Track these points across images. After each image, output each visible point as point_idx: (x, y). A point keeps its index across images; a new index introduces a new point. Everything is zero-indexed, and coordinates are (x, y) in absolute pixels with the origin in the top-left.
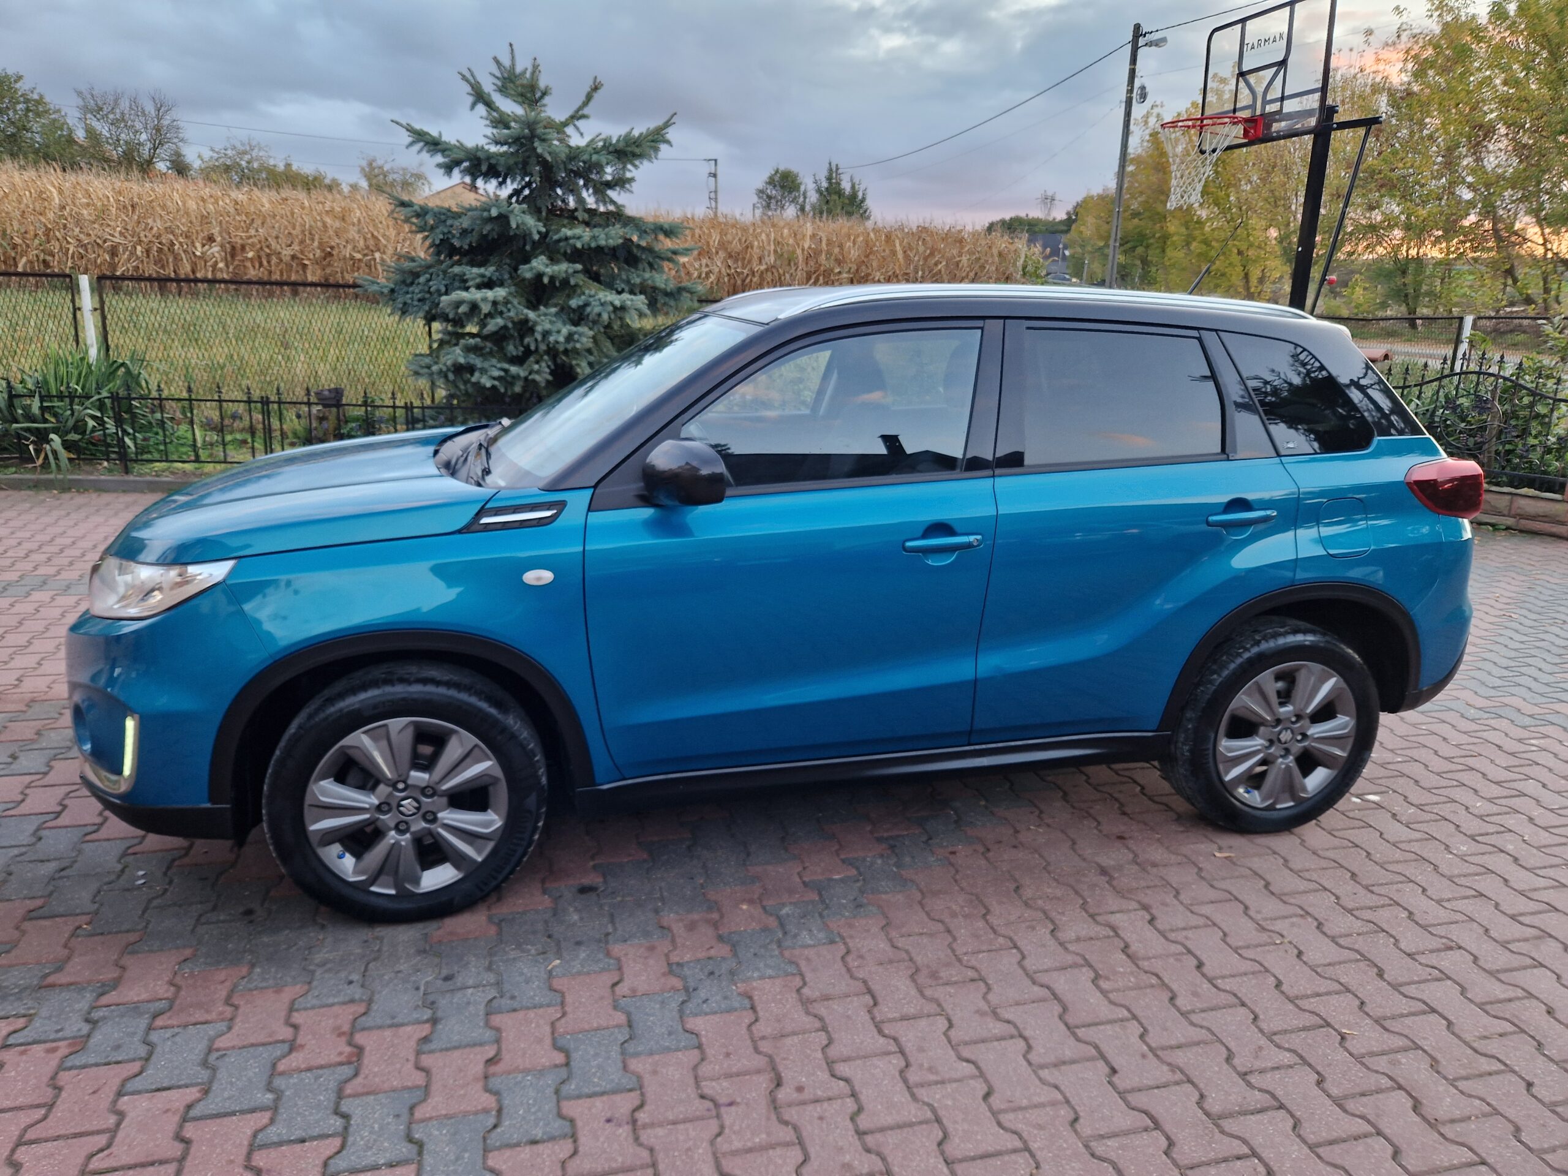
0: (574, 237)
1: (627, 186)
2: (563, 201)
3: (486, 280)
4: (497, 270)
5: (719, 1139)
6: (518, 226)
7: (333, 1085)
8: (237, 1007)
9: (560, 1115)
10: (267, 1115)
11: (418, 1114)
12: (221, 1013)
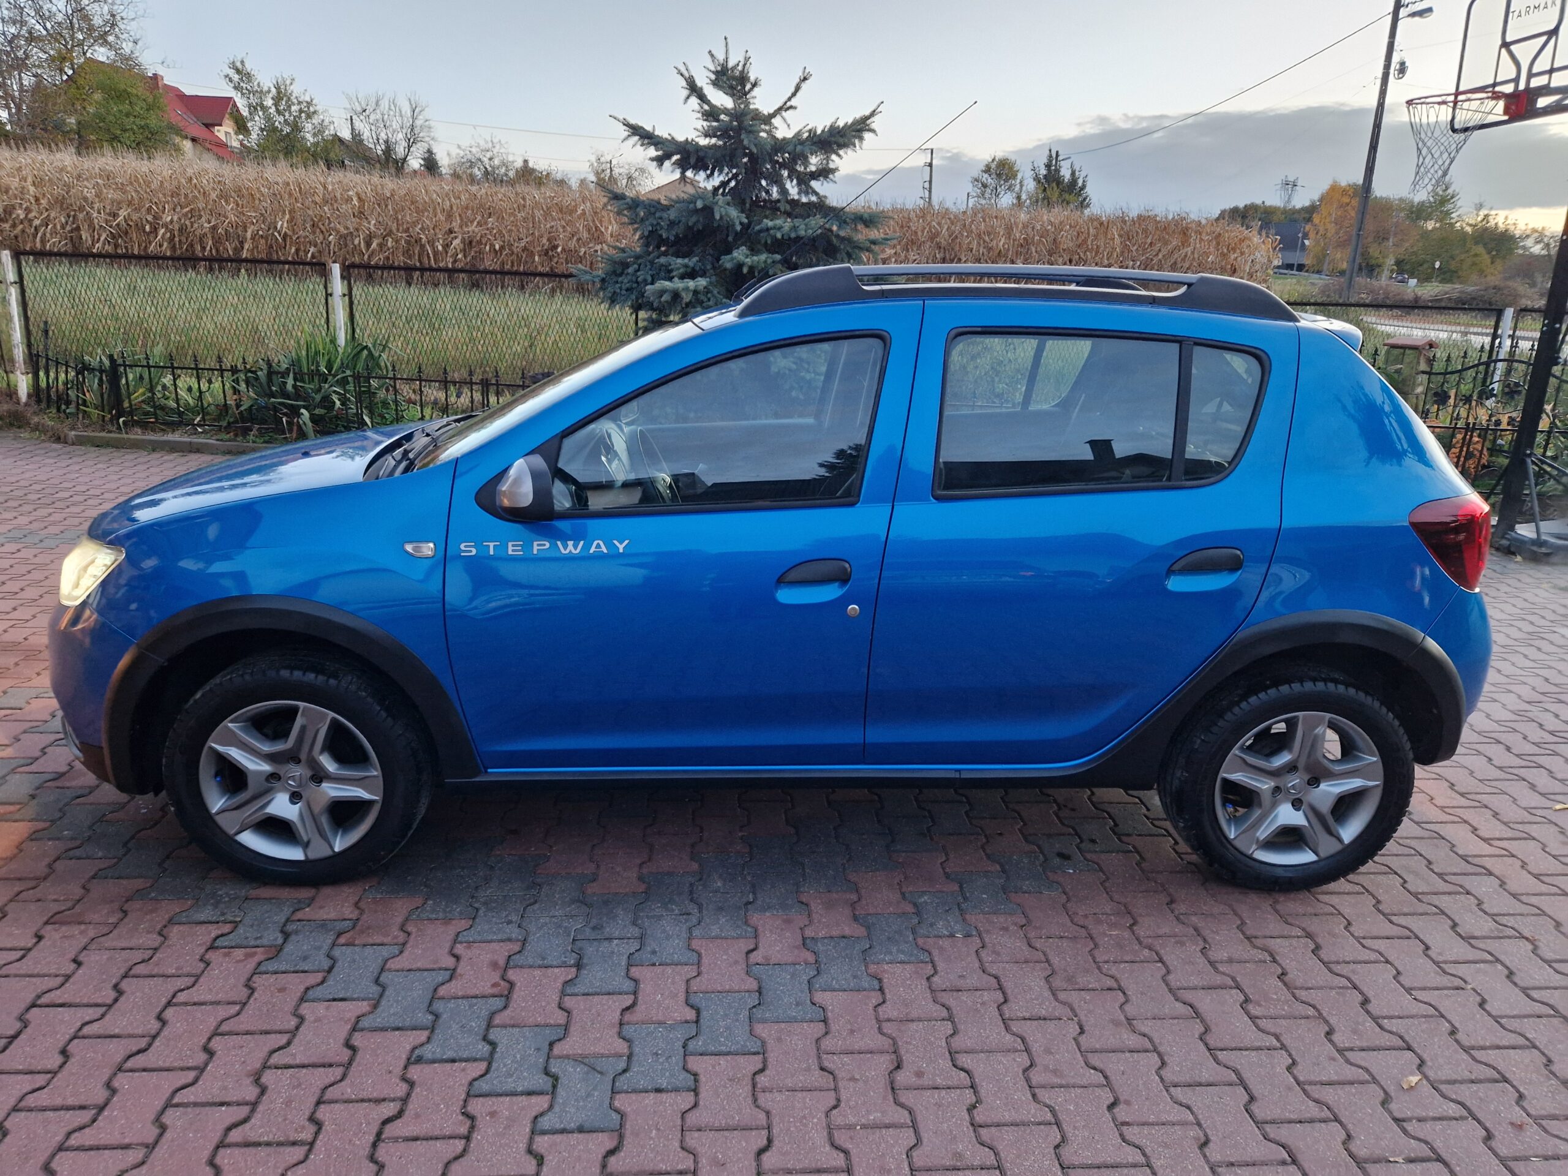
0: (774, 228)
1: (831, 176)
2: (767, 192)
3: (689, 270)
4: (700, 261)
5: (834, 1112)
6: (721, 217)
7: (485, 1013)
8: (409, 934)
9: (685, 1069)
10: (426, 1033)
11: (557, 1050)
12: (396, 937)
